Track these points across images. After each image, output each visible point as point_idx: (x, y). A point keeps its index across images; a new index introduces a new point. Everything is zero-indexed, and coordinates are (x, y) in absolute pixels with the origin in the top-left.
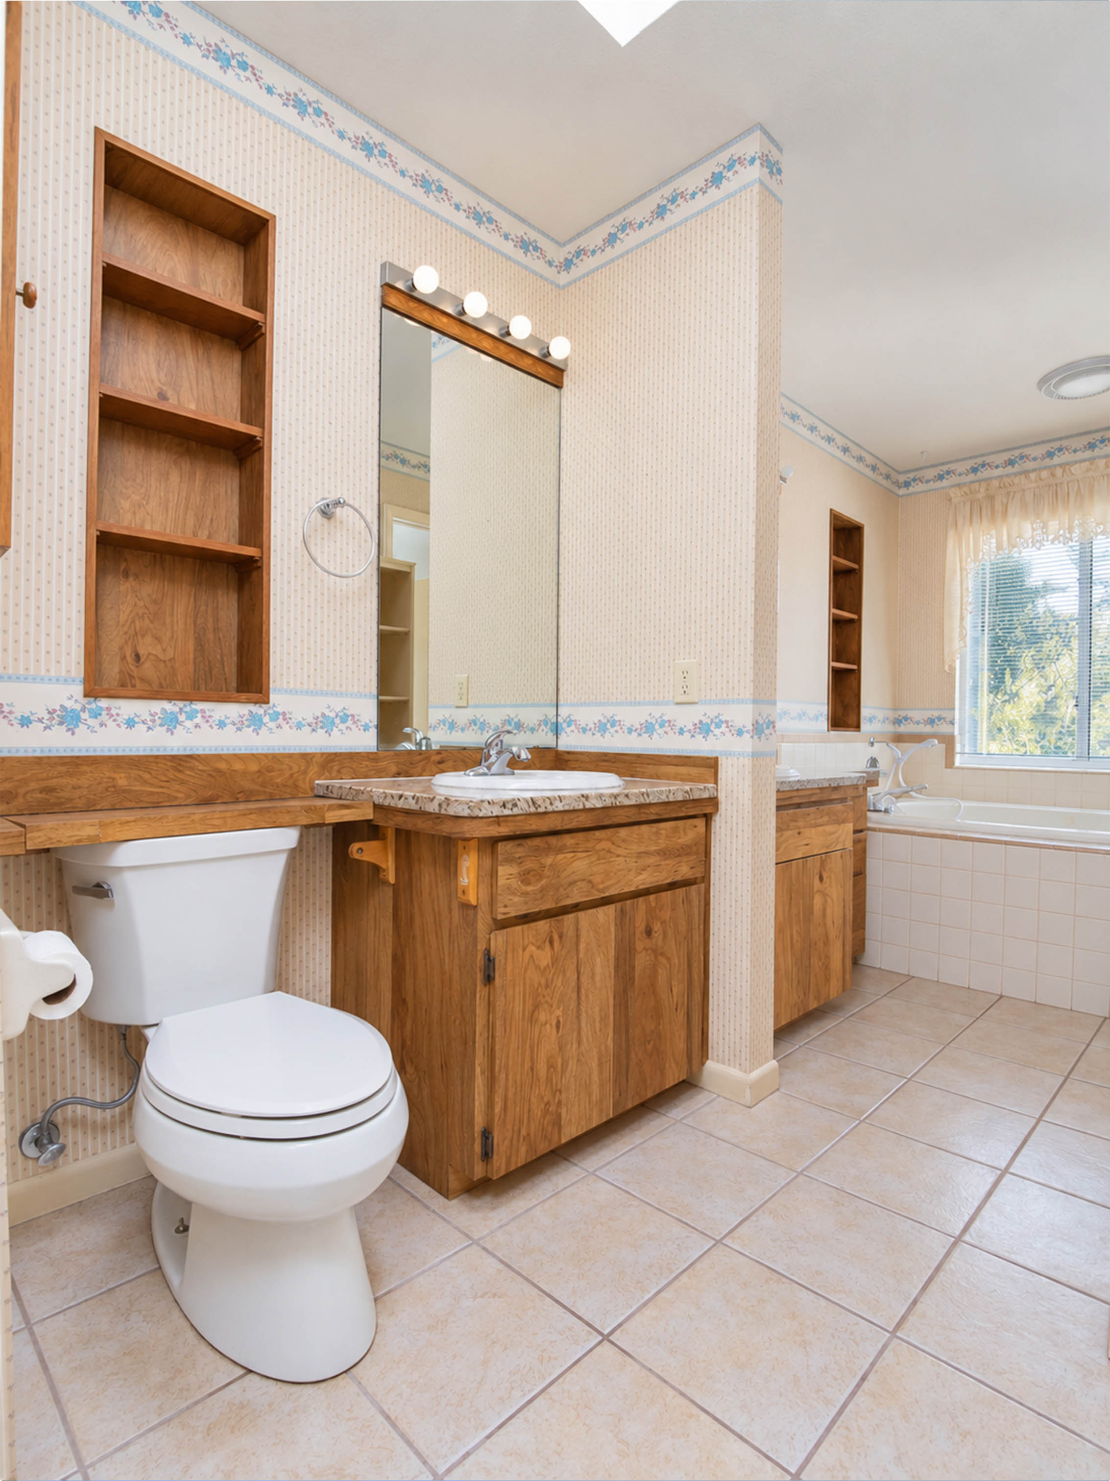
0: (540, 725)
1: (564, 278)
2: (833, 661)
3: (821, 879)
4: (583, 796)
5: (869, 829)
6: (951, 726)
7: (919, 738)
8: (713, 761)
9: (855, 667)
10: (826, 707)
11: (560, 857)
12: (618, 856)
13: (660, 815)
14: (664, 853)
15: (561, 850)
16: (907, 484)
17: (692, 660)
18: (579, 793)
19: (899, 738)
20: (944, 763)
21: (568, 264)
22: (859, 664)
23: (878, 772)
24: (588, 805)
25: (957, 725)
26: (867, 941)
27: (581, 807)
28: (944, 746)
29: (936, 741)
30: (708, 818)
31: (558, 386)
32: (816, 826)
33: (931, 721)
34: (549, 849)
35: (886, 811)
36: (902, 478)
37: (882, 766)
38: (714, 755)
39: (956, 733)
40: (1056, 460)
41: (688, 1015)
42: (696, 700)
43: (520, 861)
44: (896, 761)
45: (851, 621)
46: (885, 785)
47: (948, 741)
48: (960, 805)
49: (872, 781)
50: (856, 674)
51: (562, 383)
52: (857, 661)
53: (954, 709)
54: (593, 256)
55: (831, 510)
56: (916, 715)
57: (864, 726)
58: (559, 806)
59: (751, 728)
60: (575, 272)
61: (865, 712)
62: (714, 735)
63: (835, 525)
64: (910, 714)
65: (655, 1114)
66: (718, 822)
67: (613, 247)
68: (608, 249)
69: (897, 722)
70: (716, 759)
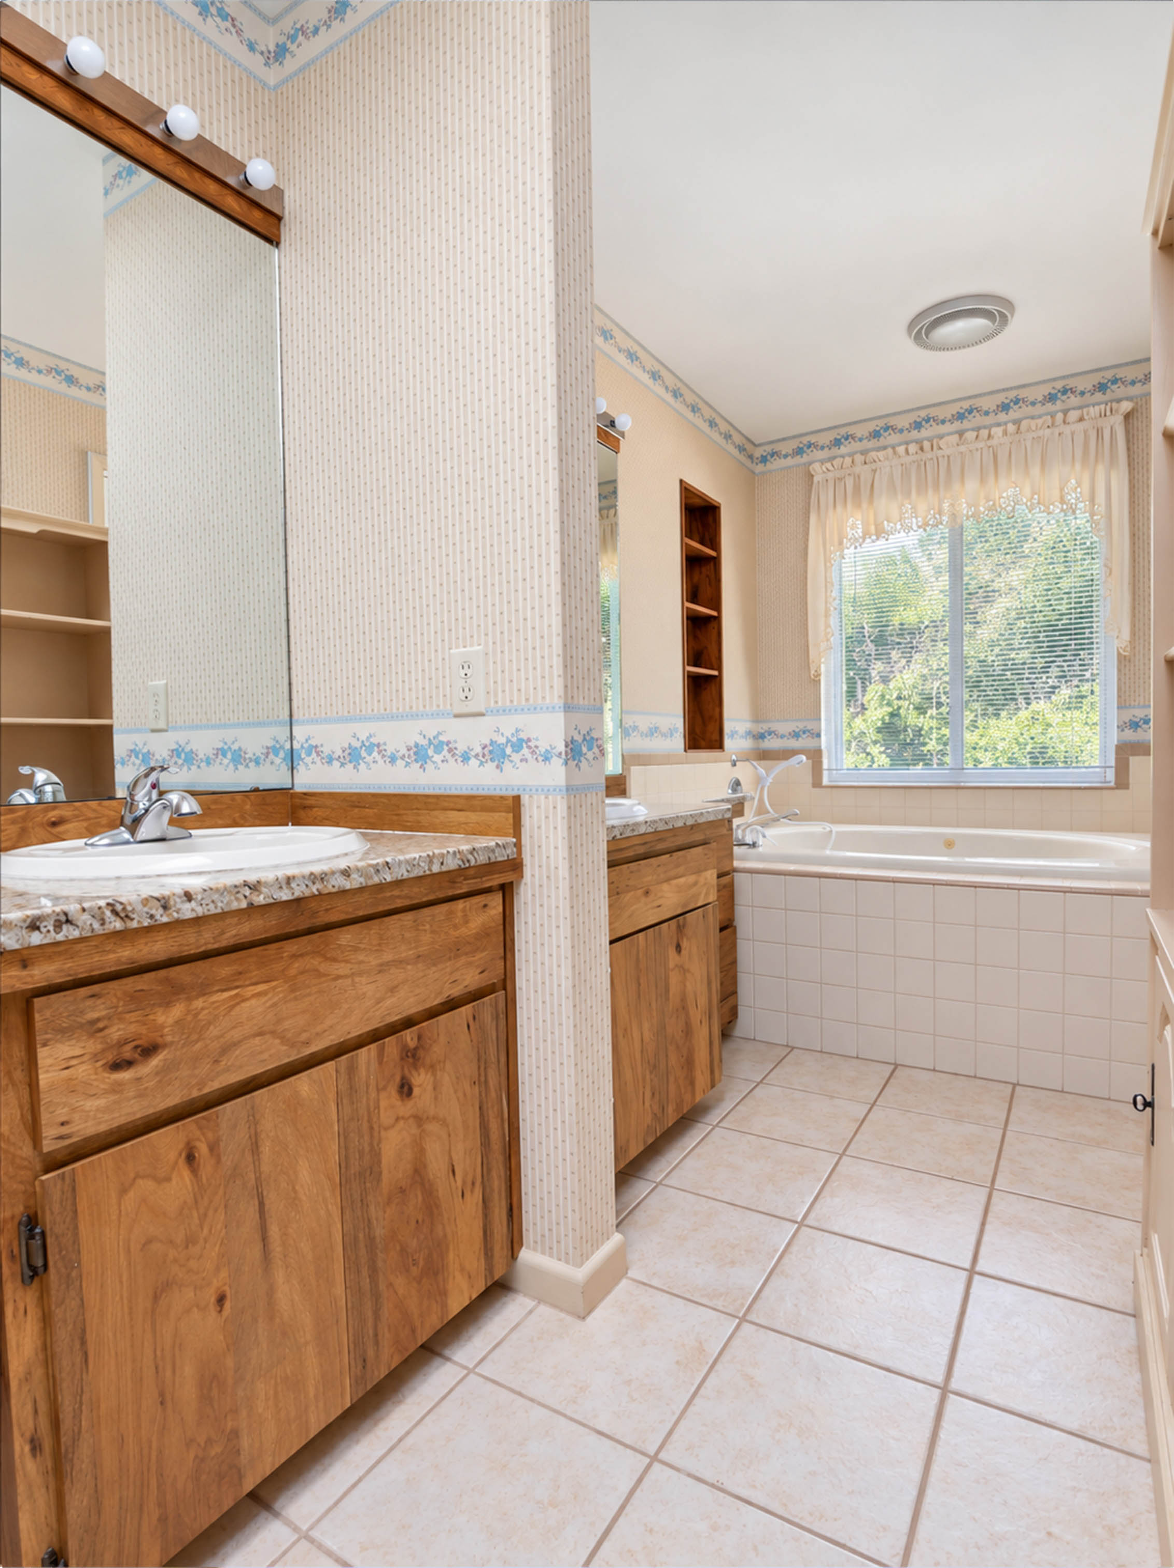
0: (217, 755)
1: (272, 75)
2: (688, 665)
3: (678, 948)
4: (246, 884)
5: (735, 870)
6: (816, 739)
7: (786, 754)
8: (510, 802)
9: (715, 673)
10: (682, 720)
11: (199, 1003)
12: (338, 977)
13: (411, 898)
14: (431, 959)
15: (204, 990)
16: (764, 460)
17: (477, 648)
18: (238, 879)
19: (764, 755)
20: (810, 780)
21: (280, 53)
22: (719, 668)
23: (744, 798)
24: (260, 899)
25: (823, 738)
26: (739, 1007)
27: (244, 905)
28: (810, 761)
29: (804, 758)
30: (507, 891)
31: (273, 240)
32: (668, 880)
33: (796, 735)
34: (176, 991)
35: (754, 845)
36: (758, 453)
37: (747, 789)
38: (515, 793)
39: (823, 747)
40: (925, 433)
41: (485, 1201)
42: (484, 711)
43: (94, 1028)
44: (759, 780)
45: (709, 618)
46: (749, 815)
47: (815, 756)
48: (831, 831)
49: (738, 808)
50: (717, 681)
51: (279, 236)
52: (718, 664)
53: (820, 719)
54: (314, 36)
55: (681, 481)
56: (784, 728)
57: (727, 742)
58: (187, 911)
59: (561, 747)
60: (290, 65)
61: (728, 726)
62: (511, 761)
63: (686, 505)
64: (775, 726)
65: (437, 1361)
66: (525, 895)
67: (342, 20)
68: (335, 24)
69: (761, 736)
70: (517, 799)
